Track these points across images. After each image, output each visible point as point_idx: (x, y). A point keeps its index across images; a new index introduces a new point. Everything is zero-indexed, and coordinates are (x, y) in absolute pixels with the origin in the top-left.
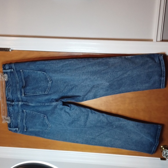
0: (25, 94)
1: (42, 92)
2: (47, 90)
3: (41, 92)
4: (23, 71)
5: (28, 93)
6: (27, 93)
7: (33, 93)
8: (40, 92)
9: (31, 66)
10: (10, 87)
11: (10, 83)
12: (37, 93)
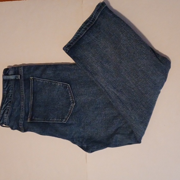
0: (31, 119)
1: (58, 120)
2: (66, 117)
3: (57, 118)
4: (34, 79)
5: (38, 118)
6: (35, 117)
7: (44, 118)
8: (55, 119)
9: (48, 72)
10: (9, 105)
11: (10, 99)
12: (51, 119)
